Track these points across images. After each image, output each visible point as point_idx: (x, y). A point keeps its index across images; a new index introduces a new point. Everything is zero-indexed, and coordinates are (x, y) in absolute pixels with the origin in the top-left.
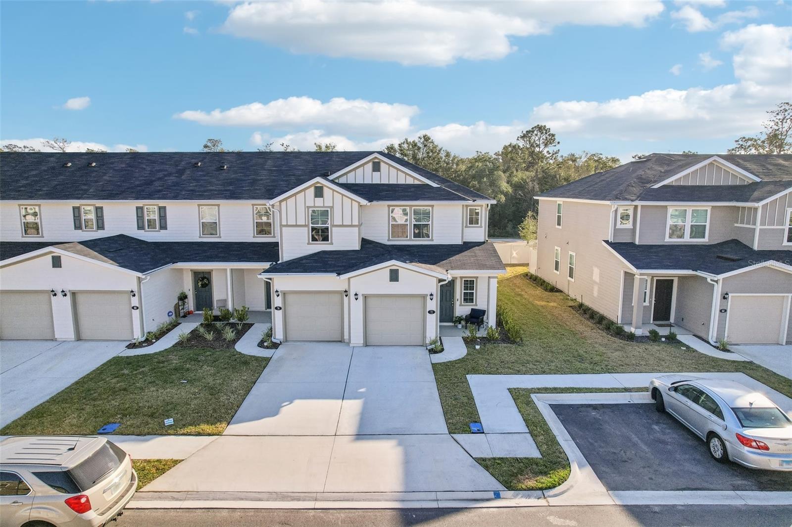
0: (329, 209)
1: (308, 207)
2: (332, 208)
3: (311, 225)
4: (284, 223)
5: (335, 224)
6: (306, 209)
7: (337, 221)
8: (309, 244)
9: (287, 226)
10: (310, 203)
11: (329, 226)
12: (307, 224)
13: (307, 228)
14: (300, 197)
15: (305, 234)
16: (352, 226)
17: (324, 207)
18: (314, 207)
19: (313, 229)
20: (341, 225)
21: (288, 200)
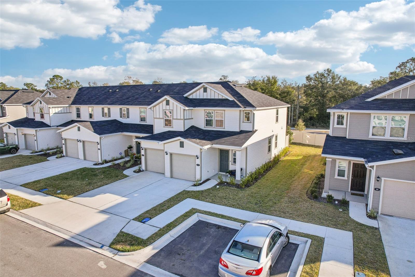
2: (173, 110)
6: (163, 111)
7: (175, 117)
8: (164, 127)
9: (156, 118)
10: (164, 108)
11: (172, 119)
13: (163, 120)
14: (161, 104)
16: (180, 119)
17: (169, 109)
18: (166, 110)
19: (166, 120)
21: (156, 106)
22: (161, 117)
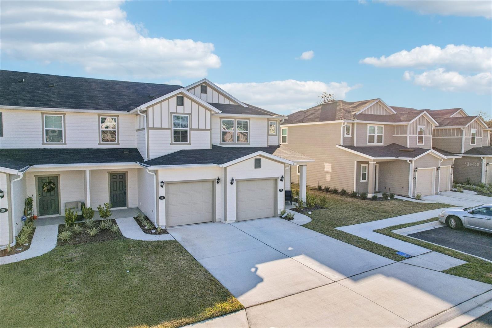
0: (188, 116)
1: (172, 113)
2: (190, 114)
3: (173, 129)
4: (151, 126)
5: (192, 128)
6: (170, 115)
7: (194, 126)
8: (171, 144)
9: (153, 128)
10: (173, 110)
11: (188, 129)
12: (170, 127)
13: (170, 131)
14: (165, 104)
15: (168, 135)
16: (205, 130)
17: (184, 113)
18: (176, 113)
19: (175, 132)
20: (197, 129)
21: (154, 106)
22: (165, 125)
